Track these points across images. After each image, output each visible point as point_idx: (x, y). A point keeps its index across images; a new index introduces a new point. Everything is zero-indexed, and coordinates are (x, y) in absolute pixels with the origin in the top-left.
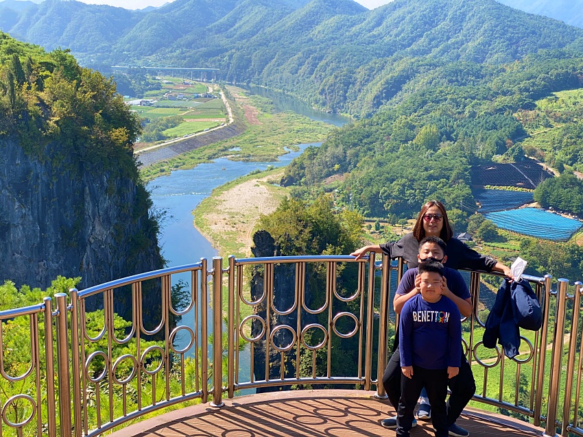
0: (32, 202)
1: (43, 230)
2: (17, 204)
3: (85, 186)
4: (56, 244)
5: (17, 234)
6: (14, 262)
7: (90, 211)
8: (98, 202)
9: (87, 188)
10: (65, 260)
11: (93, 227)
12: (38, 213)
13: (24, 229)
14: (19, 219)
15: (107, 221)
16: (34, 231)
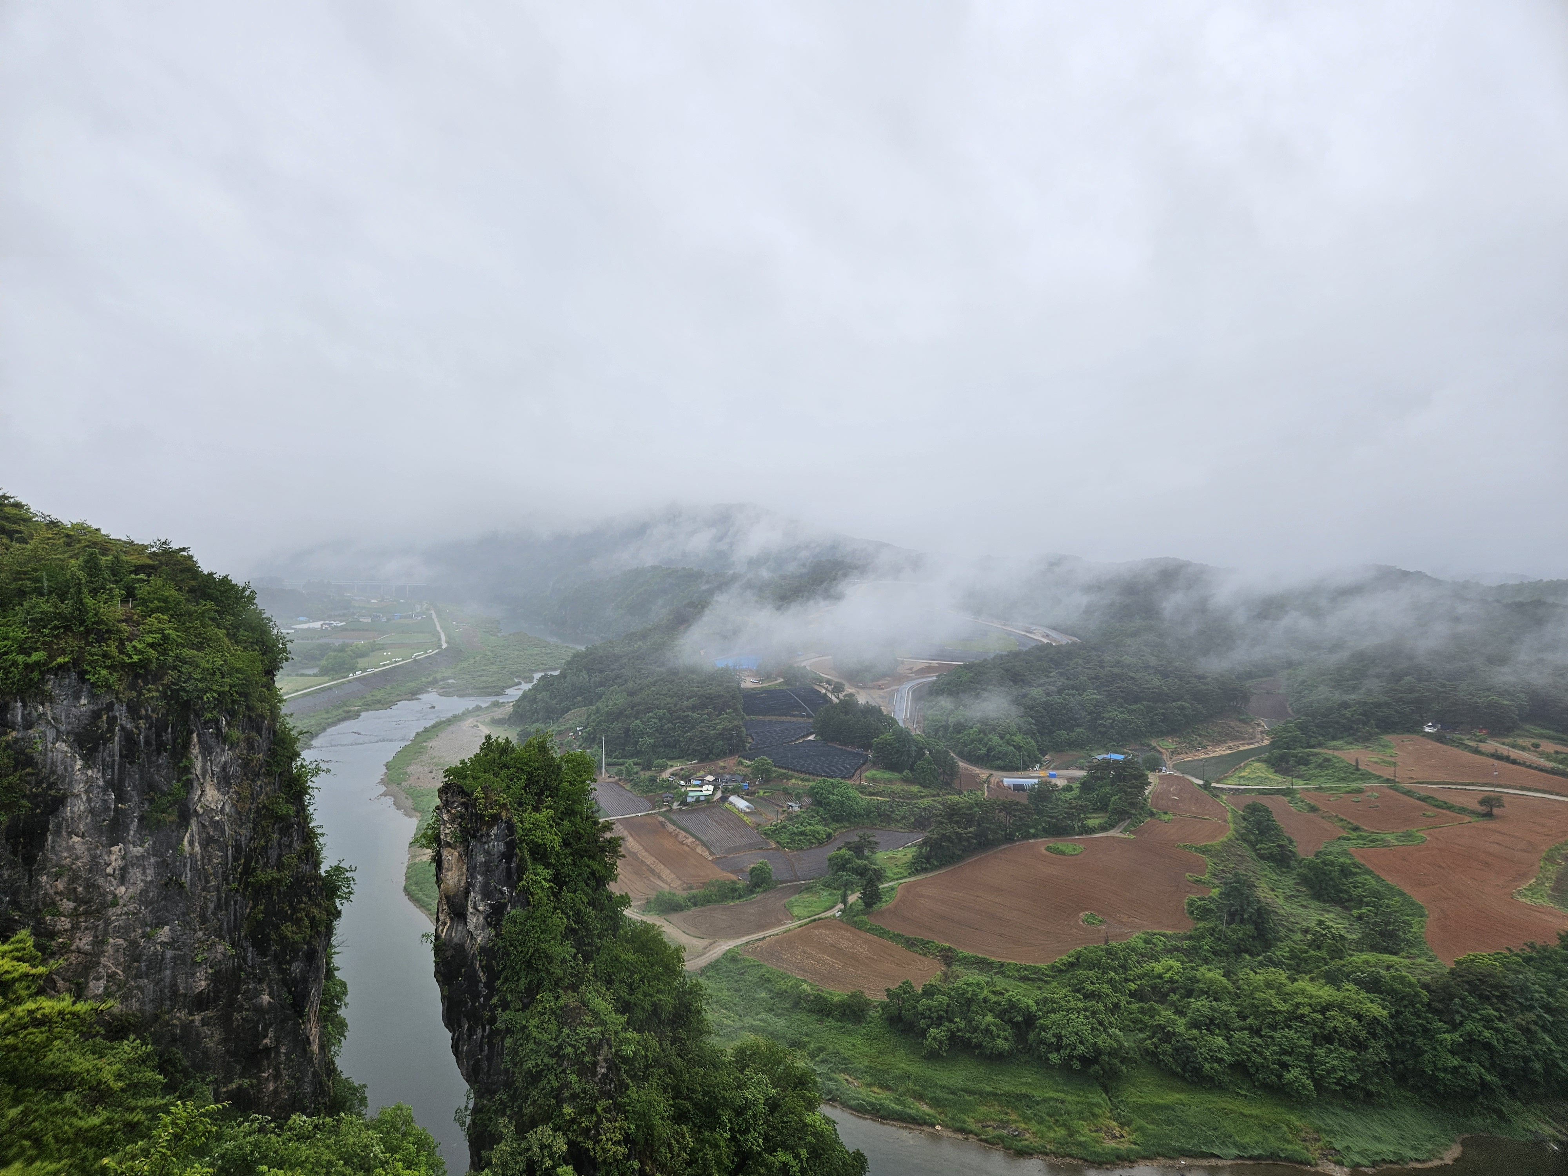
0: (103, 760)
1: (120, 799)
2: (79, 764)
3: (192, 733)
4: (141, 819)
5: (76, 808)
6: (71, 849)
7: (198, 769)
8: (210, 754)
9: (195, 735)
10: (155, 843)
11: (203, 791)
12: (113, 775)
13: (89, 800)
14: (82, 785)
15: (224, 781)
16: (105, 801)
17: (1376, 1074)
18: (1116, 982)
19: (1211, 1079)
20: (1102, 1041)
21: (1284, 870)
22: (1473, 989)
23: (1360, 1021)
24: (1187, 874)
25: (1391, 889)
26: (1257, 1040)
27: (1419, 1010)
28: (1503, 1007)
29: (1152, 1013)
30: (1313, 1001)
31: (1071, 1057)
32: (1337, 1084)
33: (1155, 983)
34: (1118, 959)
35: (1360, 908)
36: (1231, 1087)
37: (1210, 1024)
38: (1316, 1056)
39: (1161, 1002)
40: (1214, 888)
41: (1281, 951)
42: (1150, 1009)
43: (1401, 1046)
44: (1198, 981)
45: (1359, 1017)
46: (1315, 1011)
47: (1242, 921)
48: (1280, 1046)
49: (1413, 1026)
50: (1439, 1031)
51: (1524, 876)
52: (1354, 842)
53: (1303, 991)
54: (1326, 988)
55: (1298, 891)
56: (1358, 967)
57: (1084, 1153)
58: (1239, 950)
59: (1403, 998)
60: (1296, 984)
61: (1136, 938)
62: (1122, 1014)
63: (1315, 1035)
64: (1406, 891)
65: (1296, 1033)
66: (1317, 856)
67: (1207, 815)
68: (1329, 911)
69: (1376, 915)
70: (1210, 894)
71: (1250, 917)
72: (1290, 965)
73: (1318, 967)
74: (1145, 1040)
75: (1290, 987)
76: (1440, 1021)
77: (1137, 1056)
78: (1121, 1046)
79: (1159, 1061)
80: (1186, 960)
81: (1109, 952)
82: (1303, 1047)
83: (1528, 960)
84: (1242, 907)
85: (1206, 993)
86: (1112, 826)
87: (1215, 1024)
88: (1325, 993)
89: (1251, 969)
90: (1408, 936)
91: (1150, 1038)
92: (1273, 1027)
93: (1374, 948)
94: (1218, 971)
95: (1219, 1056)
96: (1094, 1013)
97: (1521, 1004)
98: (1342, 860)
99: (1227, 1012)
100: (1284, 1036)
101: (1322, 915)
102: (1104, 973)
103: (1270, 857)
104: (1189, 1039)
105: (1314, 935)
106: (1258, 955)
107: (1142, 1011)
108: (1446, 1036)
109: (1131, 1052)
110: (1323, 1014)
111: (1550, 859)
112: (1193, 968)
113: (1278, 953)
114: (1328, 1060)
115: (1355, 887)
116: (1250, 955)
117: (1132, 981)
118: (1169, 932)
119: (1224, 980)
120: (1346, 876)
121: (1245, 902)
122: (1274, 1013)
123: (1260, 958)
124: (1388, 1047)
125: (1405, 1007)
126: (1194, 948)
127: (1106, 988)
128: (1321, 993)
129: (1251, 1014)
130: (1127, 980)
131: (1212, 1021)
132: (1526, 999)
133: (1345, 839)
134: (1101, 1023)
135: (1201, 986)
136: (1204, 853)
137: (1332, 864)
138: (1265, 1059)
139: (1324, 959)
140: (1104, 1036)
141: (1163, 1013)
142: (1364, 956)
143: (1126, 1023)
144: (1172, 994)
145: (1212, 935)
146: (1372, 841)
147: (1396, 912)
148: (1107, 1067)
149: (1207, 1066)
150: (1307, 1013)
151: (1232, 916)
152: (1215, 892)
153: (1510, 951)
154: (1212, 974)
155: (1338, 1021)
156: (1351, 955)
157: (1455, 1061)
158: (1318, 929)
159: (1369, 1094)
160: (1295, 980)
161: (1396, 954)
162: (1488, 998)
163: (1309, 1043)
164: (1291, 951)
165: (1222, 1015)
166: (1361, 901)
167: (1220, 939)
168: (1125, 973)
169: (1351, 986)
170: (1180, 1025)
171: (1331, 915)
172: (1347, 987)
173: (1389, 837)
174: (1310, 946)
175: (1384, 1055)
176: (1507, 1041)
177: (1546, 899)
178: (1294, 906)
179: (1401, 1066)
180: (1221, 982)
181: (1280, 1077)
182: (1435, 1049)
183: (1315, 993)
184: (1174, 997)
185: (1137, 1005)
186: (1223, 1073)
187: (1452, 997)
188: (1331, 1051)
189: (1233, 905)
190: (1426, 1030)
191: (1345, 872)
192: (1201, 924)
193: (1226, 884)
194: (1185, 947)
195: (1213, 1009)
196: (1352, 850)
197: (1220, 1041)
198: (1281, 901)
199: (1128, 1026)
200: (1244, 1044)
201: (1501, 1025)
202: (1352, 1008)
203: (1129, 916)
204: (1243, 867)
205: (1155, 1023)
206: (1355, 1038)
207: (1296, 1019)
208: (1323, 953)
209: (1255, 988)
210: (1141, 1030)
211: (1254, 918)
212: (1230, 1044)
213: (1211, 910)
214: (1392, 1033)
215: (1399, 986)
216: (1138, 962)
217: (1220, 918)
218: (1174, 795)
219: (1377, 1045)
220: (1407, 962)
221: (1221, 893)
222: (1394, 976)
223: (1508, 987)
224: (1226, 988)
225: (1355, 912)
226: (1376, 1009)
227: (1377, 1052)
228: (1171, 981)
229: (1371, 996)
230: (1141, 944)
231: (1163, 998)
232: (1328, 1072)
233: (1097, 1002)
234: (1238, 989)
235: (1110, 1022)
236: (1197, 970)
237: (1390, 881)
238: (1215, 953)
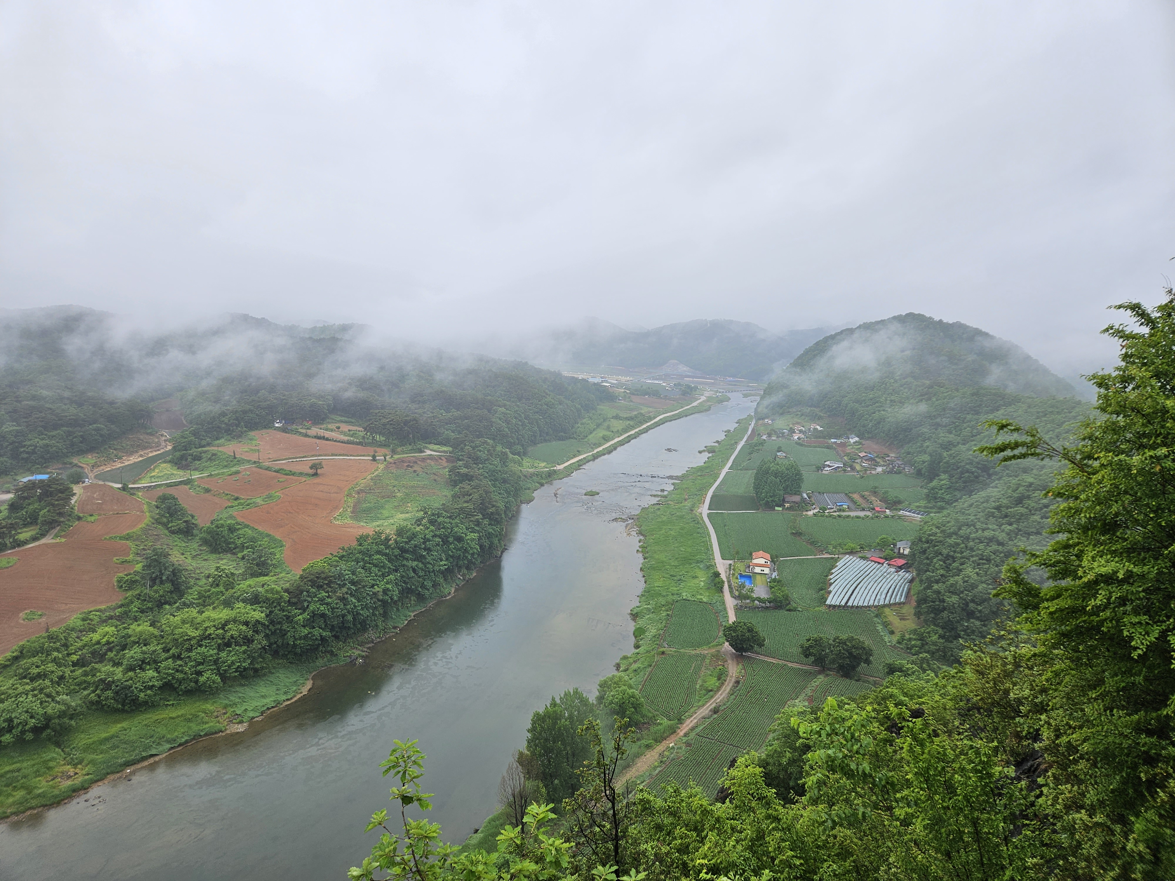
17: (260, 656)
18: (59, 659)
19: (146, 703)
20: (52, 709)
21: (189, 538)
22: (313, 583)
23: (248, 626)
24: (115, 559)
25: (261, 534)
26: (179, 662)
27: (283, 606)
28: (330, 589)
29: (93, 672)
30: (216, 623)
31: (23, 732)
32: (236, 672)
33: (94, 649)
34: (59, 641)
35: (243, 551)
36: (162, 702)
37: (142, 665)
38: (220, 658)
39: (101, 662)
40: (137, 564)
41: (191, 596)
42: (91, 670)
43: (274, 633)
44: (130, 636)
45: (246, 623)
46: (217, 629)
47: (162, 582)
48: (195, 660)
49: (281, 618)
50: (295, 616)
51: (337, 508)
52: (237, 508)
53: (208, 618)
54: (224, 611)
55: (201, 550)
56: (244, 591)
57: (43, 801)
58: (160, 604)
59: (273, 602)
60: (203, 615)
61: (75, 620)
62: (68, 682)
63: (219, 645)
64: (271, 533)
65: (206, 648)
66: (212, 523)
67: (126, 510)
68: (222, 559)
69: (253, 553)
70: (135, 569)
71: (168, 578)
72: (199, 603)
73: (218, 599)
74: (89, 694)
75: (200, 618)
76: (296, 609)
77: (85, 709)
78: (69, 707)
79: (103, 706)
80: (119, 623)
81: (51, 638)
82: (211, 656)
83: (341, 557)
84: (160, 571)
85: (137, 642)
86: (43, 535)
87: (146, 663)
88: (224, 614)
89: (171, 615)
90: (274, 562)
91: (94, 692)
92: (190, 650)
93: (254, 575)
94: (146, 623)
95: (151, 684)
96: (41, 690)
97: (339, 584)
98: (229, 522)
99: (154, 651)
100: (198, 653)
101: (218, 563)
102: (48, 655)
103: (179, 531)
104: (126, 681)
105: (213, 578)
106: (175, 603)
107: (86, 674)
108: (300, 617)
109: (79, 708)
110: (223, 629)
111: (349, 495)
112: (125, 628)
113: (189, 598)
114: (229, 658)
115: (238, 538)
116: (170, 604)
117: (74, 653)
118: (103, 607)
119: (151, 629)
120: (232, 533)
121: (163, 568)
122: (190, 640)
123: (177, 604)
124: (267, 636)
125: (275, 607)
126: (126, 613)
127: (51, 667)
128: (221, 615)
129: (173, 646)
130: (69, 655)
131: (143, 662)
132: (342, 581)
133: (230, 507)
134: (48, 696)
135: (132, 639)
136: (127, 539)
137: (222, 526)
138: (185, 673)
139: (222, 592)
140: (53, 704)
141: (103, 669)
142: (248, 583)
143: (72, 687)
144: (109, 653)
145: (138, 599)
146: (248, 505)
147: (265, 548)
148: (58, 728)
149: (142, 695)
150: (212, 632)
151: (153, 581)
152: (139, 567)
153: (332, 555)
154: (142, 627)
155: (233, 630)
156: (239, 585)
157: (306, 631)
158: (216, 573)
159: (256, 670)
160: (203, 612)
161: (267, 575)
162: (321, 586)
163: (215, 651)
164: (199, 593)
165: (151, 654)
166: (243, 546)
167: (145, 600)
168: (67, 650)
169: (241, 605)
170: (118, 673)
171: (225, 561)
172: (237, 606)
173: (259, 501)
174: (211, 586)
175: (264, 642)
176: (333, 609)
177: (349, 519)
178: (199, 562)
179: (275, 646)
180: (149, 631)
181: (197, 682)
182: (294, 627)
183: (217, 617)
184: (111, 655)
185: (80, 671)
186: (155, 695)
187: (302, 592)
188: (230, 651)
189: (153, 573)
190: (288, 617)
191: (232, 529)
192: (129, 594)
193: (147, 558)
194: (117, 614)
195: (144, 653)
196: (235, 514)
197: (151, 673)
198: (189, 561)
199: (74, 689)
200: (169, 669)
201: (329, 600)
202: (242, 619)
203: (66, 604)
204: (159, 543)
205: (97, 679)
206: (245, 637)
207: (205, 638)
208: (221, 588)
209: (175, 627)
210: (84, 689)
211: (170, 578)
212: (159, 672)
213: (136, 581)
214: (268, 626)
215: (270, 595)
216: (78, 637)
217: (144, 585)
218: (98, 499)
219: (259, 637)
220: (274, 578)
221: (143, 566)
222: (266, 590)
223: (331, 577)
224: (153, 634)
225: (240, 555)
226: (257, 614)
227: (260, 641)
228: (108, 643)
229: (254, 607)
230: (79, 623)
231: (101, 658)
232: (229, 666)
233: (44, 680)
234: (162, 631)
235: (57, 692)
236: (128, 629)
237: (260, 529)
238: (142, 611)
